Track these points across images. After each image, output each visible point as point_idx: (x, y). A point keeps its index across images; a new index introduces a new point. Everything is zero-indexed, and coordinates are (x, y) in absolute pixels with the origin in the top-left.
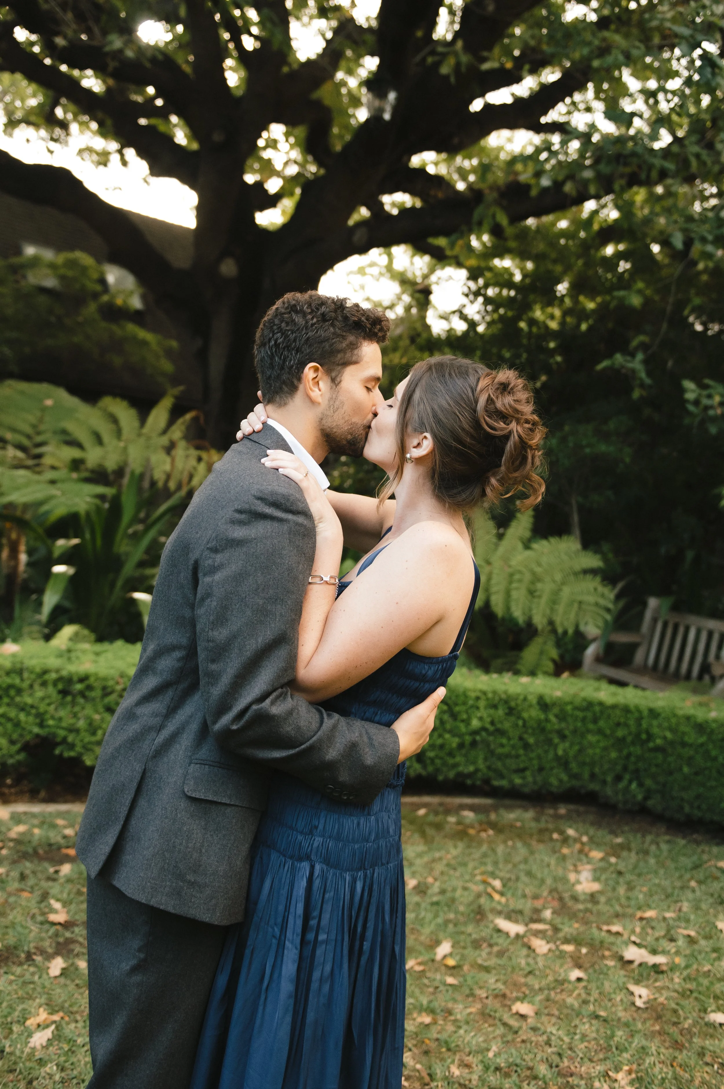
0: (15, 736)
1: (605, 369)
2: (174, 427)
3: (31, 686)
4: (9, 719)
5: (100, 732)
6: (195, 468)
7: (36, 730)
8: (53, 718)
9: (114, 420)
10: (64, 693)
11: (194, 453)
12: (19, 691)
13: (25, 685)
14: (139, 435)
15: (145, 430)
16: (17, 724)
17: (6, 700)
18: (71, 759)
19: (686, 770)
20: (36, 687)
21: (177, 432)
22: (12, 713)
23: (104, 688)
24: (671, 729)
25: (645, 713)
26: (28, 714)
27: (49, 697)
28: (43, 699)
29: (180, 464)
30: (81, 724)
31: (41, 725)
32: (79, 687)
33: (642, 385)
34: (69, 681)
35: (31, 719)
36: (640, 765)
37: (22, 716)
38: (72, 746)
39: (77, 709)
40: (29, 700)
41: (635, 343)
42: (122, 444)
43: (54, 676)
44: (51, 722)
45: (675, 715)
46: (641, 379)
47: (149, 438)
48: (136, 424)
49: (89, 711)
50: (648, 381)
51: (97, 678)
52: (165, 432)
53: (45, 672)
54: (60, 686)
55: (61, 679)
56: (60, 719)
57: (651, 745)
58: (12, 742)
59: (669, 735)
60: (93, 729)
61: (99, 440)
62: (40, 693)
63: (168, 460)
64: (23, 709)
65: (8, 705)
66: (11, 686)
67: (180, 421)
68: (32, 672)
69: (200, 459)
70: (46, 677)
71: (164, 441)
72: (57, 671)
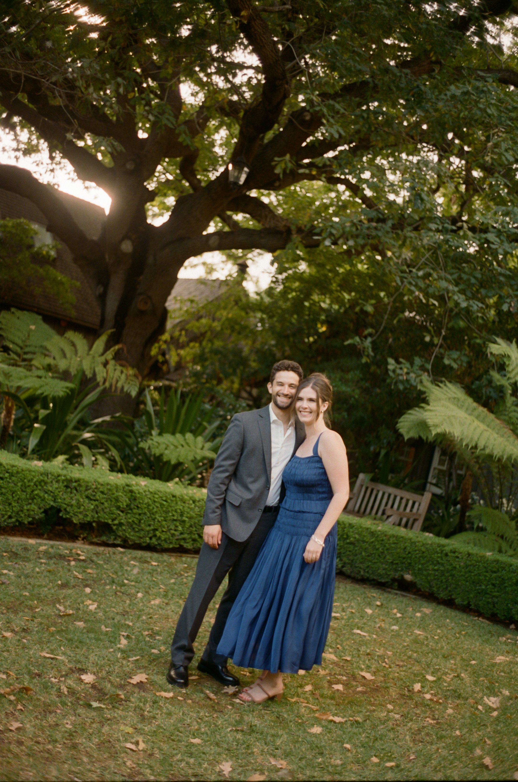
0: (41, 505)
1: (349, 345)
2: (108, 352)
3: (52, 482)
4: (40, 497)
5: (82, 507)
6: (119, 377)
7: (52, 503)
8: (60, 499)
9: (73, 345)
10: (67, 487)
11: (119, 368)
12: (46, 483)
13: (49, 481)
14: (88, 354)
15: (91, 352)
16: (43, 500)
17: (39, 487)
18: (66, 519)
19: (363, 554)
20: (54, 482)
21: (109, 355)
22: (42, 494)
23: (87, 486)
24: (358, 534)
25: (347, 525)
26: (50, 495)
27: (60, 488)
28: (57, 488)
29: (111, 373)
30: (74, 502)
31: (55, 501)
32: (75, 484)
33: (368, 356)
34: (70, 481)
35: (50, 498)
36: (342, 551)
37: (46, 496)
38: (68, 513)
39: (72, 495)
40: (50, 489)
41: (366, 332)
42: (79, 359)
43: (63, 478)
44: (59, 500)
45: (361, 527)
46: (368, 352)
47: (94, 357)
48: (86, 348)
49: (78, 497)
50: (372, 354)
51: (84, 481)
52: (103, 354)
53: (59, 476)
54: (65, 484)
55: (66, 480)
56: (64, 499)
57: (348, 541)
58: (40, 508)
59: (357, 536)
60: (79, 505)
61: (65, 356)
62: (56, 485)
63: (105, 370)
64: (46, 493)
65: (40, 490)
66: (43, 481)
67: (112, 349)
68: (52, 475)
69: (122, 372)
70: (59, 478)
71: (103, 359)
72: (65, 476)
